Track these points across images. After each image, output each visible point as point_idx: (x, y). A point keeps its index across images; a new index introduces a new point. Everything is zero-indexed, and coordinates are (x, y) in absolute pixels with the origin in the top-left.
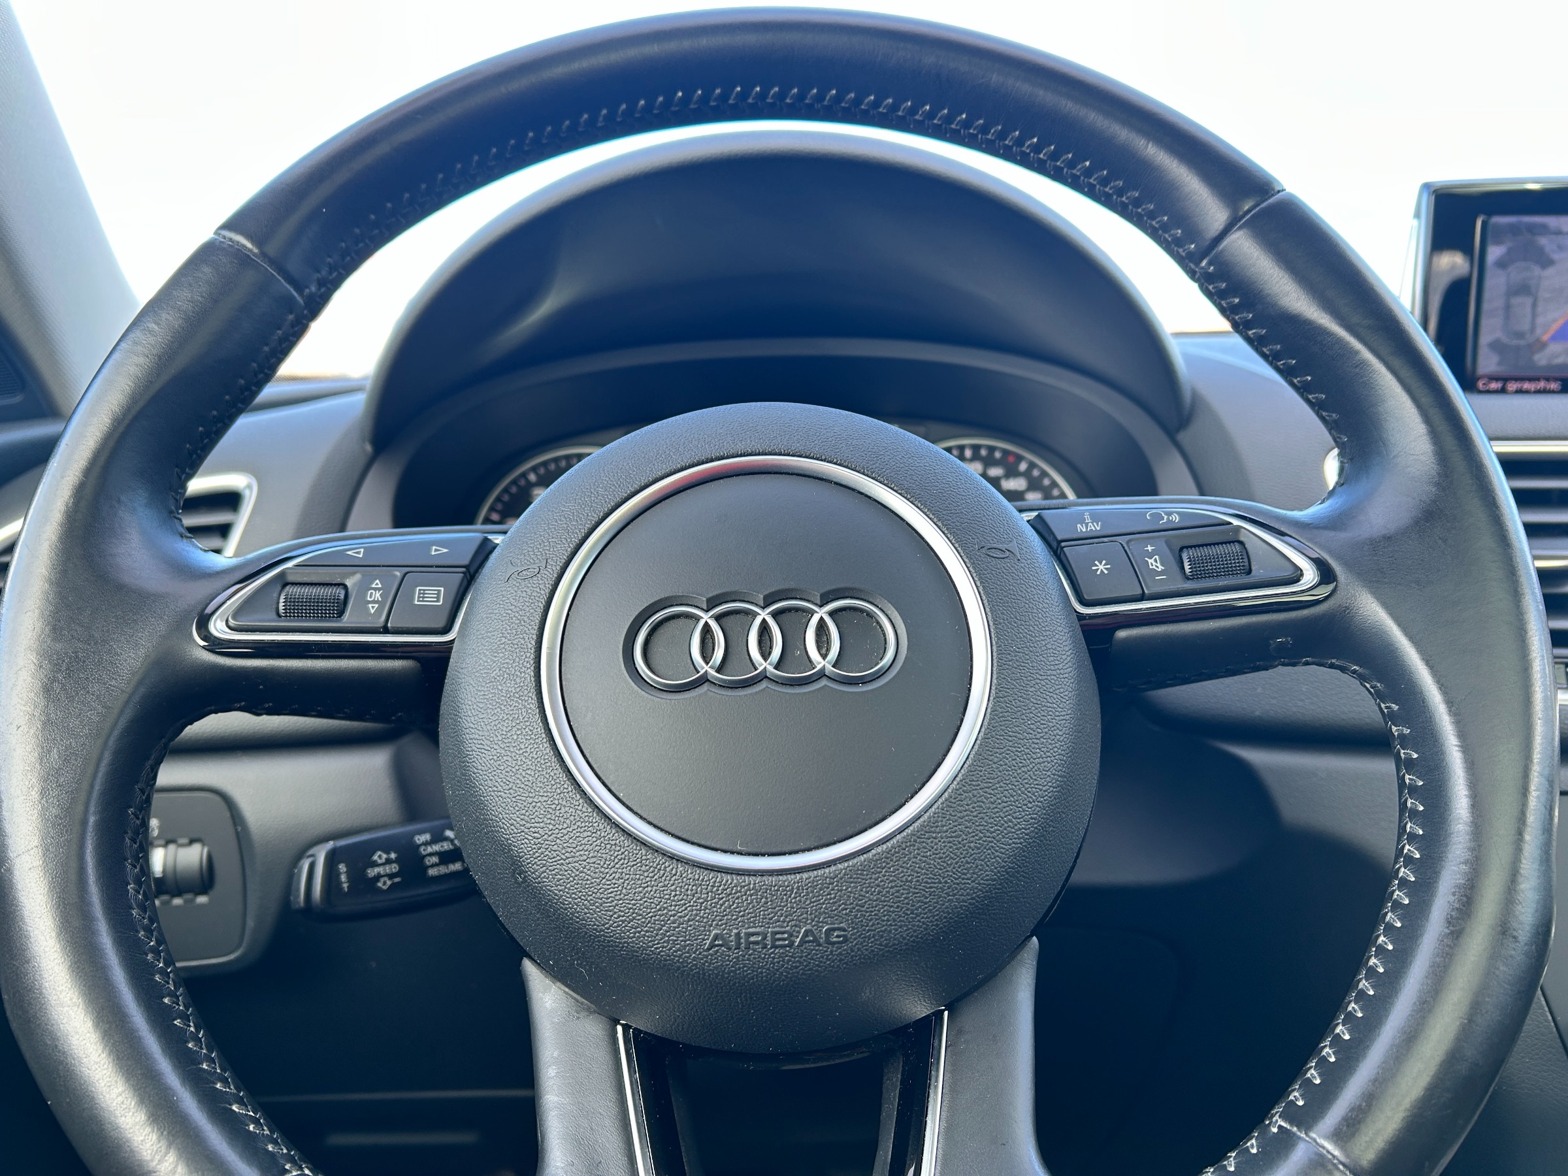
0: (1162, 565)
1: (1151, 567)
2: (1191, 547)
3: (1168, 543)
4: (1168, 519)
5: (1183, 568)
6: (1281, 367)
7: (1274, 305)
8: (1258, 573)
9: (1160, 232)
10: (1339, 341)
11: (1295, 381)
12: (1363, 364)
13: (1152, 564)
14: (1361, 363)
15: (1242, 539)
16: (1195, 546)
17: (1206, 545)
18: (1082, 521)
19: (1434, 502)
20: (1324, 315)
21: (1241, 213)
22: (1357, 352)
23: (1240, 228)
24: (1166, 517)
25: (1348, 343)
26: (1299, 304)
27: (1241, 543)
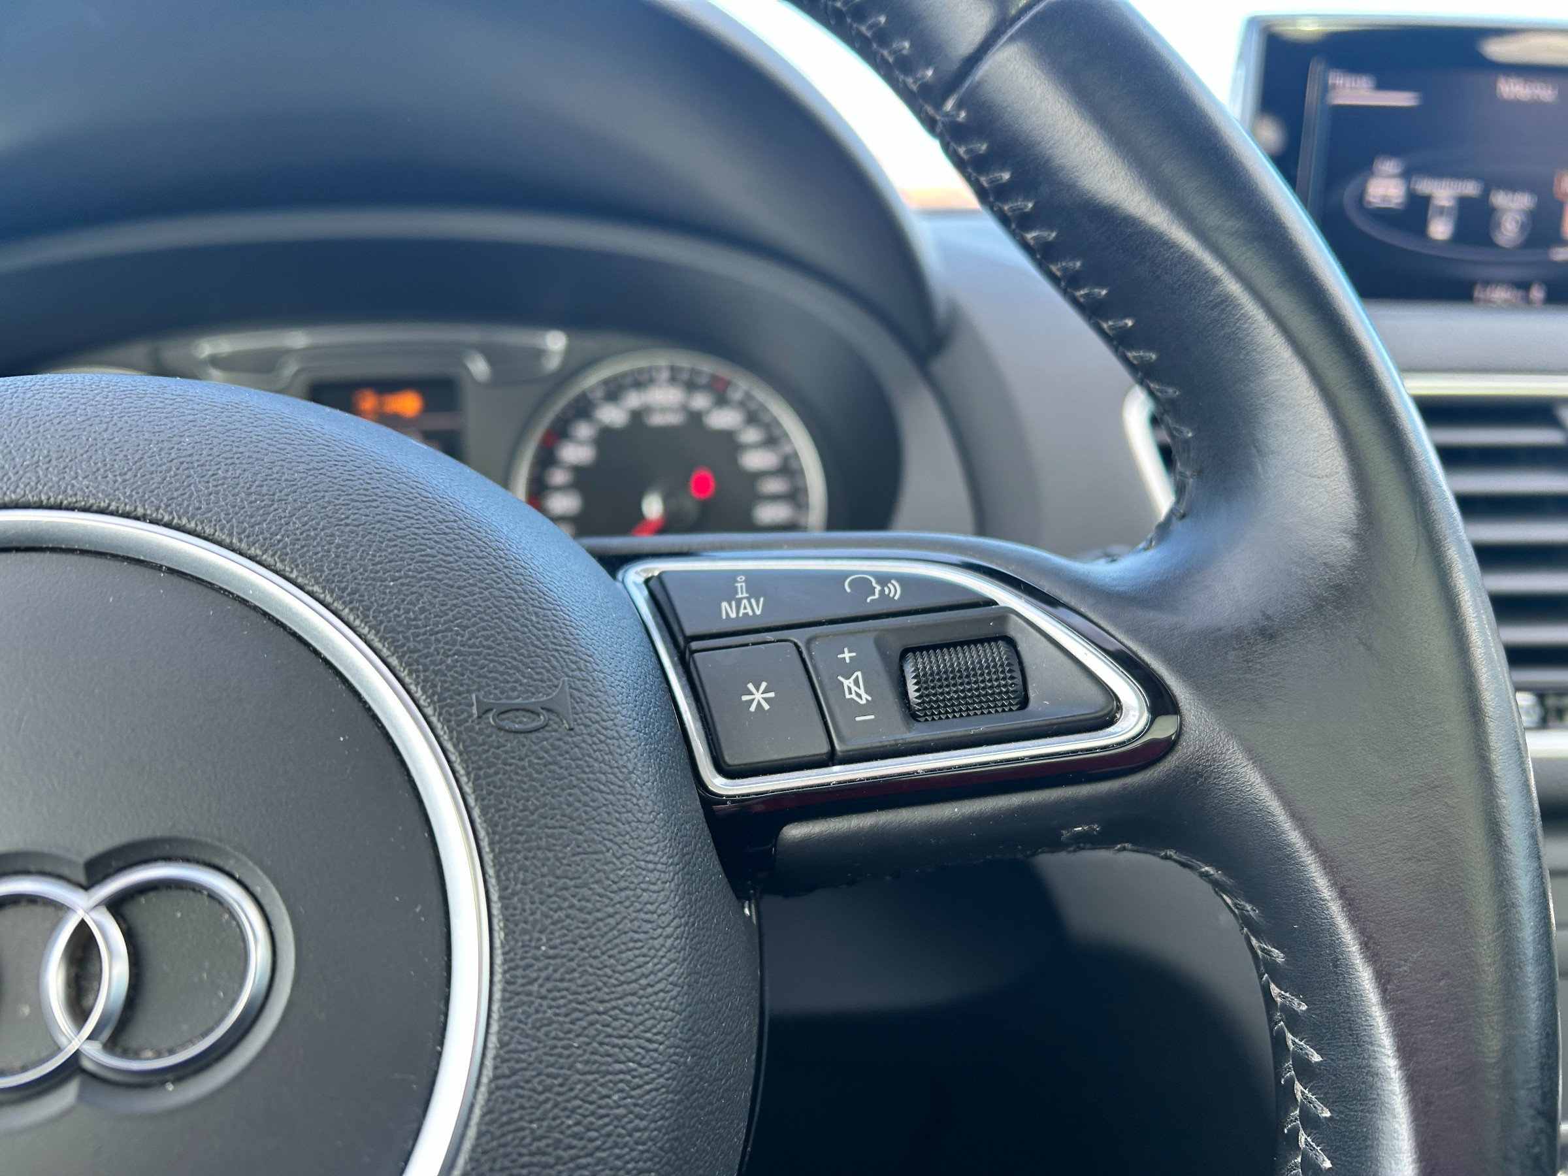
0: (866, 692)
1: (848, 696)
2: (921, 649)
3: (879, 645)
4: (882, 591)
5: (904, 694)
6: (1082, 300)
7: (1071, 187)
8: (1041, 706)
9: (875, 46)
10: (1186, 257)
11: (1105, 326)
12: (1225, 302)
13: (850, 689)
14: (1222, 302)
15: (1012, 632)
16: (927, 648)
17: (948, 645)
18: (731, 596)
19: (1351, 569)
20: (1158, 207)
21: (1013, 12)
22: (1216, 281)
23: (1012, 39)
24: (878, 588)
25: (1199, 263)
26: (1114, 187)
27: (1011, 642)
